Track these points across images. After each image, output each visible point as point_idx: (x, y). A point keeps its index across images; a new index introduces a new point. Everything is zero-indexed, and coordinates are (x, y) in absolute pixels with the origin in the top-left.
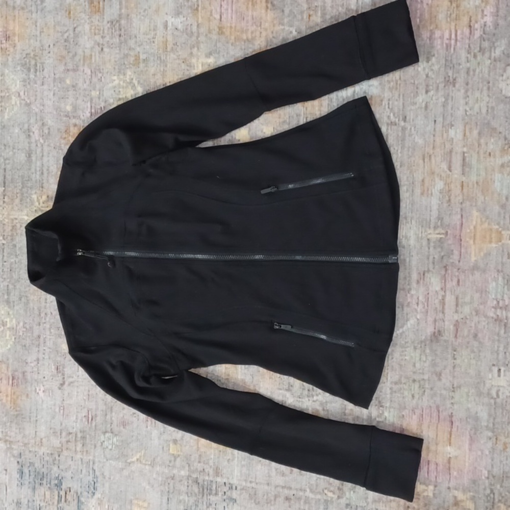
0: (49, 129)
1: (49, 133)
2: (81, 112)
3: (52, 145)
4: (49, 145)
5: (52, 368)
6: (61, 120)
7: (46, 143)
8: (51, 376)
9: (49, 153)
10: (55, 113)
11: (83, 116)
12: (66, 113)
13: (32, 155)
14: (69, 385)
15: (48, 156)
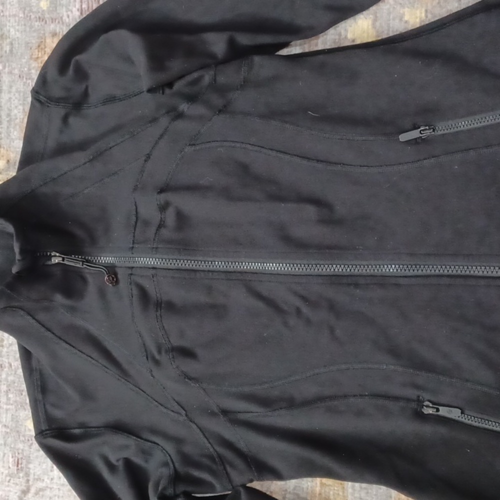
0: (11, 44)
1: (11, 51)
2: (64, 9)
3: (16, 71)
4: (10, 73)
5: (9, 462)
6: (31, 27)
7: (7, 70)
8: (6, 476)
9: (11, 87)
10: (21, 15)
11: (68, 16)
12: (40, 14)
14: (37, 493)
15: (10, 92)
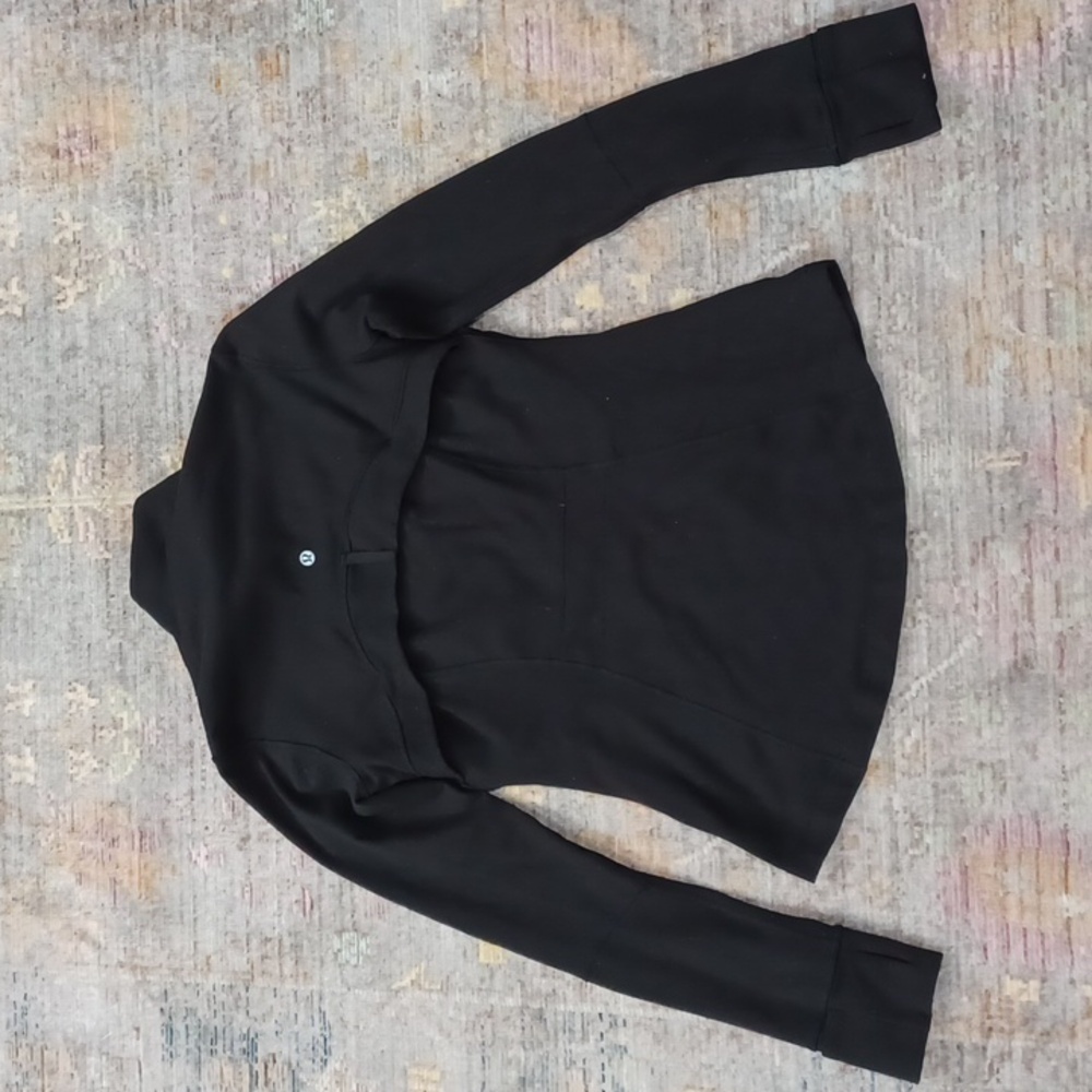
0: (189, 318)
1: (189, 326)
2: (252, 278)
3: (197, 350)
4: (190, 352)
5: (221, 807)
6: (212, 298)
7: (185, 348)
8: (219, 825)
9: (191, 368)
10: (199, 285)
11: (258, 285)
12: (222, 284)
13: (156, 375)
14: (260, 839)
15: (190, 374)
